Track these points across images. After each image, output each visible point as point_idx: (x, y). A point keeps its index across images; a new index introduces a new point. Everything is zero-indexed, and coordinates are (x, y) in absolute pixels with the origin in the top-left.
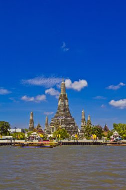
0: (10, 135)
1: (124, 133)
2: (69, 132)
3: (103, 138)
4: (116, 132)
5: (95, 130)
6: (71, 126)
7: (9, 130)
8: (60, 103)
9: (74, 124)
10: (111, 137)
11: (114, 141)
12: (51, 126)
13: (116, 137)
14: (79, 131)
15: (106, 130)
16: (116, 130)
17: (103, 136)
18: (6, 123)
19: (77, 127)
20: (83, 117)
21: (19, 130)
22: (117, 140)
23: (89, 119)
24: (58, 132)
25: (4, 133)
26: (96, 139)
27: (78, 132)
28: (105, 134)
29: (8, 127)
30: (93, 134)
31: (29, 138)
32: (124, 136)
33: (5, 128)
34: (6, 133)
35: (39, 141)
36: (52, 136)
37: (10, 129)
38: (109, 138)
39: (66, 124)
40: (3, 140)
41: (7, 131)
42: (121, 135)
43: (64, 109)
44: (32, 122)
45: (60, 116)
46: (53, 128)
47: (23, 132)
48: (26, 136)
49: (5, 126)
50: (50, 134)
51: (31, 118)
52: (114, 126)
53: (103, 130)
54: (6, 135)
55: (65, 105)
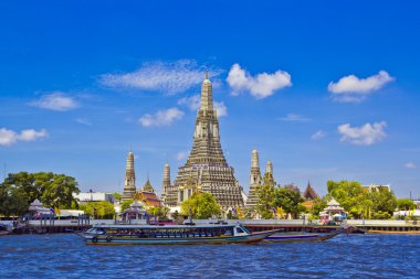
0: (77, 207)
1: (354, 204)
2: (222, 200)
3: (303, 214)
4: (333, 202)
5: (283, 194)
6: (227, 187)
7: (74, 195)
8: (199, 130)
9: (232, 181)
10: (322, 214)
11: (329, 223)
12: (176, 186)
13: (334, 212)
14: (245, 198)
15: (309, 194)
16: (334, 195)
17: (304, 210)
18: (68, 179)
19: (241, 189)
20: (255, 165)
21: (99, 196)
22: (336, 219)
23: (269, 170)
24: (194, 201)
25: (63, 203)
26: (287, 217)
27: (242, 200)
28: (308, 204)
29: (74, 188)
30: (278, 204)
31: (124, 215)
32: (354, 210)
33: (66, 190)
34: (68, 202)
35: (148, 222)
36: (179, 209)
37: (78, 191)
38: (317, 214)
39: (213, 180)
40: (62, 218)
41: (70, 198)
42: (347, 207)
43: (209, 146)
44: (132, 175)
45: (198, 162)
46: (182, 192)
47: (110, 199)
48: (118, 209)
49: (66, 185)
50: (175, 204)
51: (129, 166)
52: (331, 187)
53: (302, 196)
54: (69, 207)
55: (210, 136)
